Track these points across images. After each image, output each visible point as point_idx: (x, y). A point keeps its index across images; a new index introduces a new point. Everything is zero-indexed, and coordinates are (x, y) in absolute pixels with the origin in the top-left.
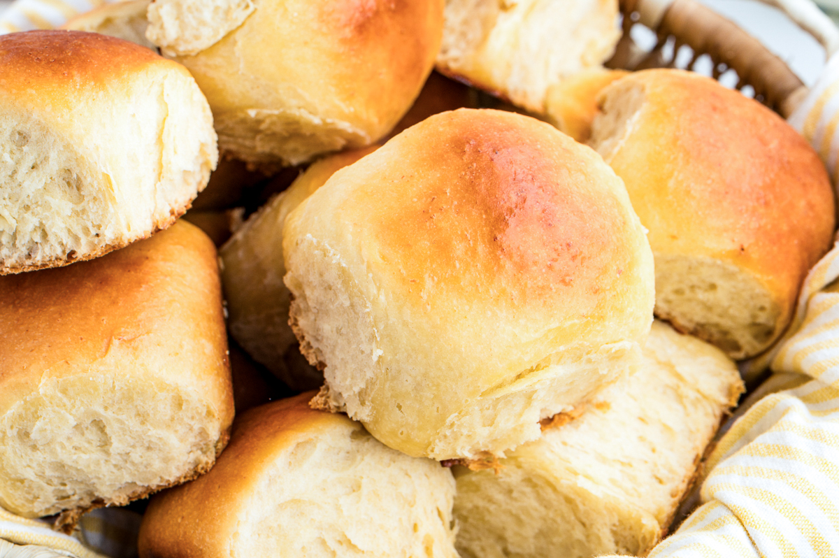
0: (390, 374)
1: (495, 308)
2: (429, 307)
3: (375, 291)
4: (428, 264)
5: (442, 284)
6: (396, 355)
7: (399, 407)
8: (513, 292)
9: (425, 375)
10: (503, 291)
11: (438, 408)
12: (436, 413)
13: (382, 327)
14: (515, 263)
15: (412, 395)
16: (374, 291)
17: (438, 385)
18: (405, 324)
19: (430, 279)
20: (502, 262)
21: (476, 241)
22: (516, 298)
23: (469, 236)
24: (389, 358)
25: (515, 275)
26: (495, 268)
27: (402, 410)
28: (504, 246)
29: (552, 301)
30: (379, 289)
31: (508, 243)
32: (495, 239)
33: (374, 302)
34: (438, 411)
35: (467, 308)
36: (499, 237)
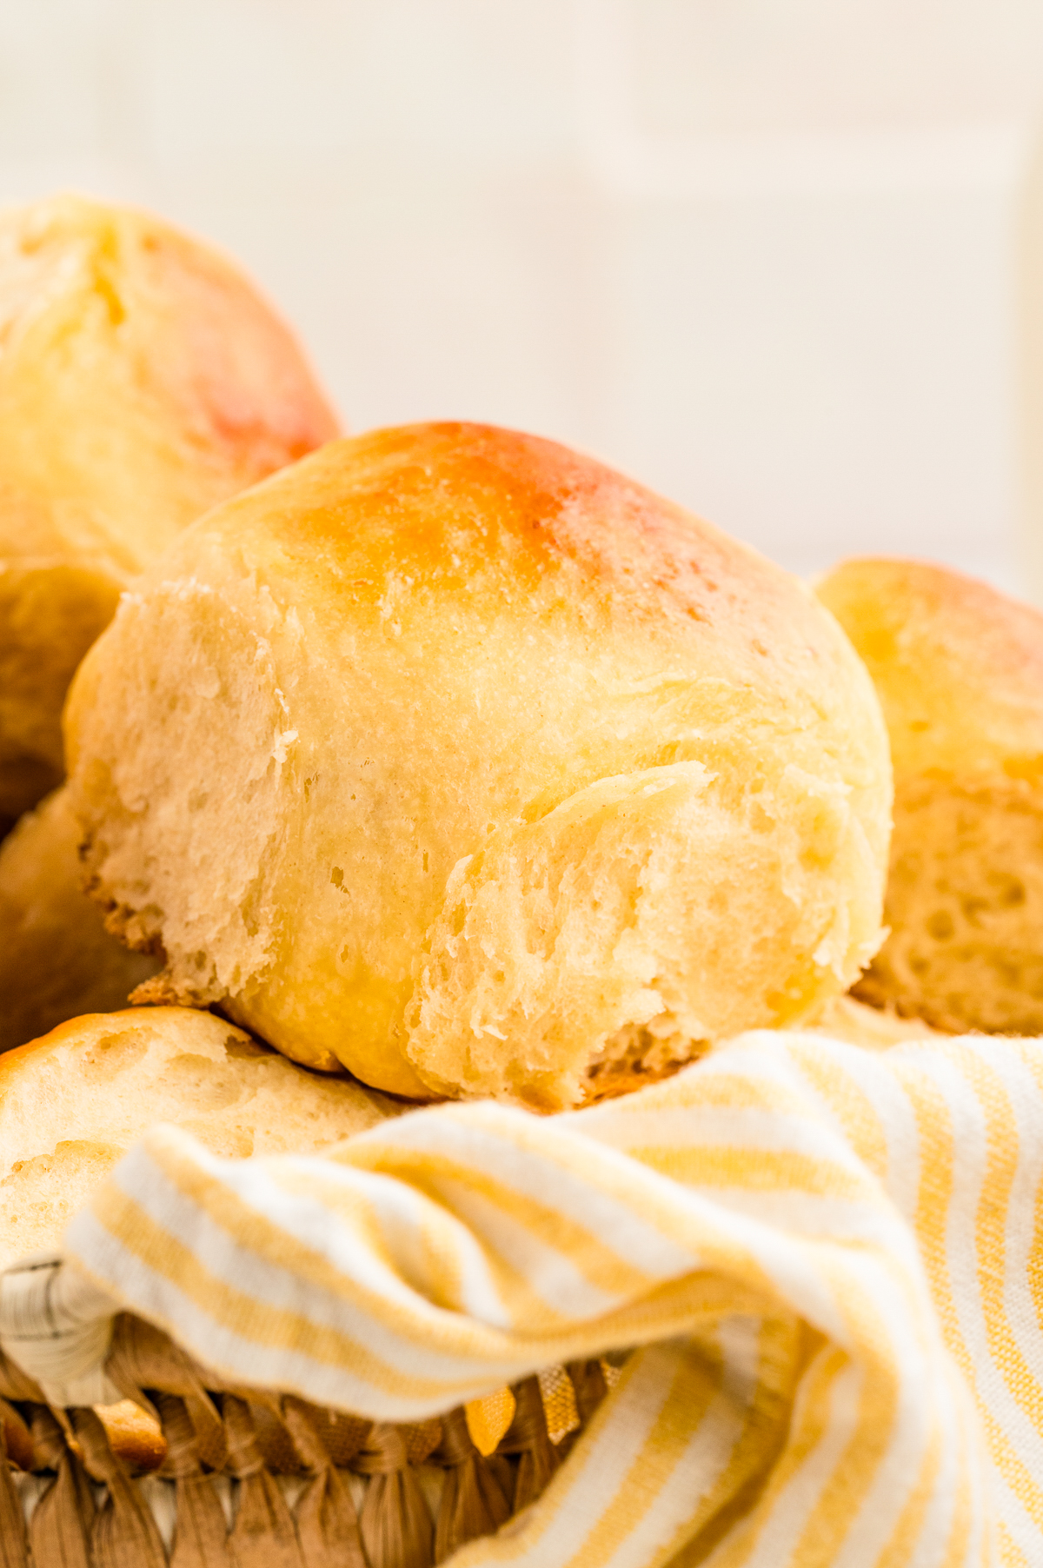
0: (313, 795)
1: (544, 631)
2: (397, 629)
3: (276, 612)
4: (392, 558)
5: (425, 589)
6: (327, 738)
7: (338, 876)
8: (582, 606)
9: (394, 774)
10: (561, 604)
11: (426, 857)
12: (421, 873)
13: (293, 681)
14: (584, 564)
15: (367, 833)
16: (271, 613)
17: (424, 796)
18: (346, 665)
19: (398, 580)
20: (553, 558)
21: (493, 530)
22: (588, 616)
23: (479, 524)
24: (312, 748)
25: (583, 582)
26: (540, 568)
27: (345, 882)
28: (557, 536)
29: (669, 635)
30: (284, 609)
31: (563, 532)
32: (536, 525)
33: (275, 637)
34: (426, 868)
35: (482, 628)
36: (544, 522)
